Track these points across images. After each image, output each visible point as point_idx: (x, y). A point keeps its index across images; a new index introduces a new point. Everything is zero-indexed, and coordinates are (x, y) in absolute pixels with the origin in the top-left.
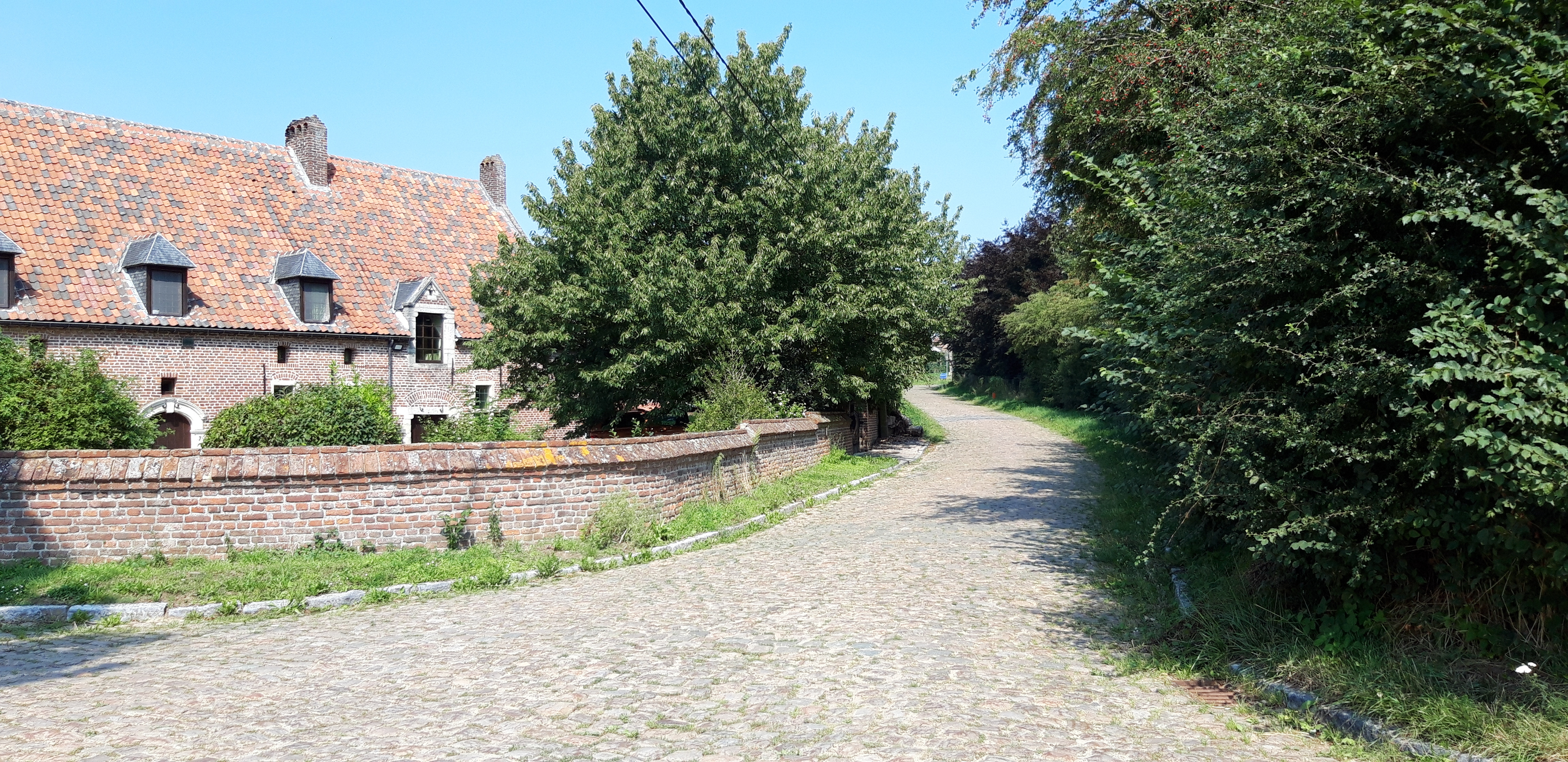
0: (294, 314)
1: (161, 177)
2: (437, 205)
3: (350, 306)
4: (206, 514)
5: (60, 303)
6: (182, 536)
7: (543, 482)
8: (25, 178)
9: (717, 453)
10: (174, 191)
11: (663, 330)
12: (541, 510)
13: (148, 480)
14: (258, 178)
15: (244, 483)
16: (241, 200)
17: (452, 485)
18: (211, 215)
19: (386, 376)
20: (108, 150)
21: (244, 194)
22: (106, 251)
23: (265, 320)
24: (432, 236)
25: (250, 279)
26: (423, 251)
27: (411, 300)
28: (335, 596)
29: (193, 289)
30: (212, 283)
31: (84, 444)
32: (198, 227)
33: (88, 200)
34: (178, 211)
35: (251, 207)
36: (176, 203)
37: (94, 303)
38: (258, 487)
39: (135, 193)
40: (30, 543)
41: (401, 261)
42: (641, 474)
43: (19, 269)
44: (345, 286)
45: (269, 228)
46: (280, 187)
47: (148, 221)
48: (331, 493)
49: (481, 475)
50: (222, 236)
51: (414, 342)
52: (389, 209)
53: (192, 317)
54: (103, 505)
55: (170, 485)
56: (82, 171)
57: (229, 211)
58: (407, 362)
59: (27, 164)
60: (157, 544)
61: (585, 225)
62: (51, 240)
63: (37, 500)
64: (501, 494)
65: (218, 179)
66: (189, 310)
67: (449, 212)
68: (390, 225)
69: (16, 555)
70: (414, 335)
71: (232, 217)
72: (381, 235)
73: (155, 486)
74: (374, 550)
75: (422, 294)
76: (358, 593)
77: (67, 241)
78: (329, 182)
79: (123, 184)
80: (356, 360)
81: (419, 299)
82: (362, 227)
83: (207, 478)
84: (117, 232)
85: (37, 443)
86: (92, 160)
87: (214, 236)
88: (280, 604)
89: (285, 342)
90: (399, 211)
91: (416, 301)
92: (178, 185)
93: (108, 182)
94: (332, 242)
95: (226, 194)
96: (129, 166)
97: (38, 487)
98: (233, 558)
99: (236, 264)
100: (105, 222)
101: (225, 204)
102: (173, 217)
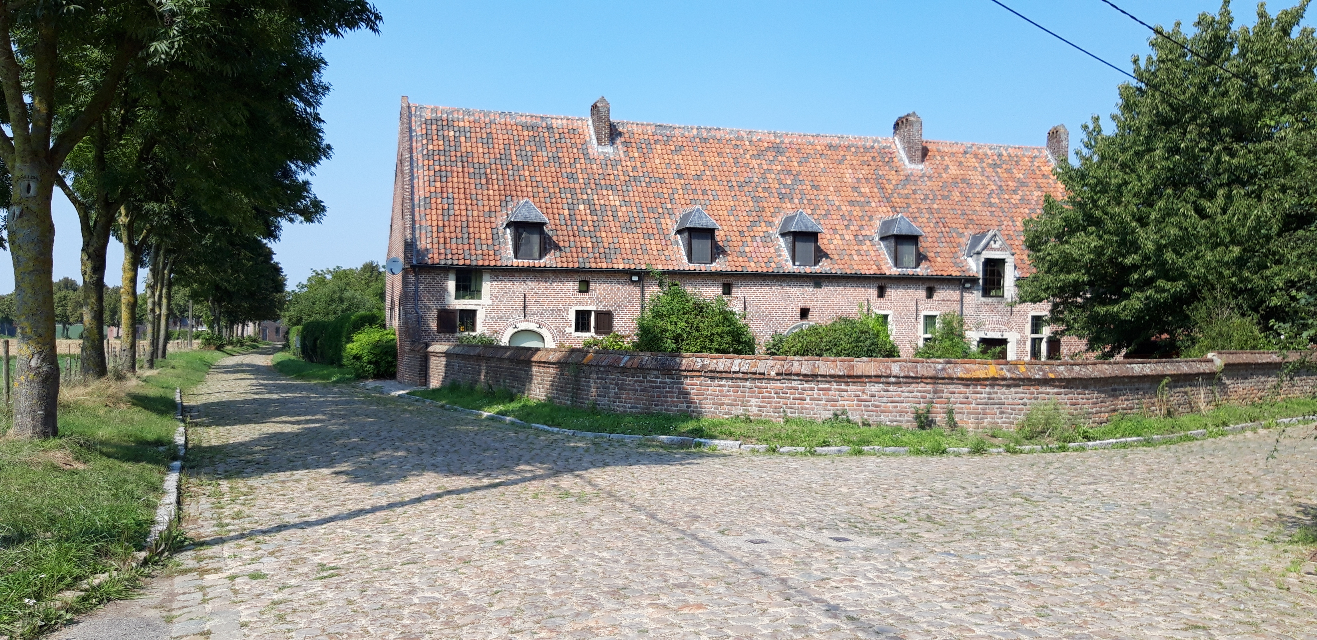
0: (890, 262)
1: (806, 169)
2: (1008, 171)
3: (932, 254)
4: (773, 395)
5: (741, 259)
6: (760, 407)
7: (988, 389)
8: (724, 178)
9: (1164, 376)
10: (814, 178)
11: (1166, 272)
12: (985, 409)
13: (743, 373)
14: (872, 163)
15: (793, 377)
16: (859, 180)
17: (921, 387)
18: (838, 194)
19: (958, 308)
20: (774, 154)
21: (861, 176)
22: (770, 224)
23: (869, 267)
24: (1002, 196)
25: (861, 238)
26: (994, 209)
27: (979, 249)
28: (833, 448)
29: (822, 247)
30: (835, 242)
31: (717, 351)
32: (828, 203)
33: (760, 190)
34: (816, 193)
35: (865, 185)
36: (816, 187)
37: (760, 259)
38: (801, 380)
39: (789, 182)
40: (685, 404)
41: (975, 218)
42: (1071, 388)
43: (718, 238)
44: (930, 239)
45: (876, 199)
46: (887, 168)
47: (796, 201)
48: (843, 387)
49: (941, 381)
50: (844, 208)
51: (981, 281)
52: (968, 177)
53: (821, 267)
54: (720, 386)
55: (754, 376)
56: (757, 170)
57: (850, 189)
58: (974, 297)
59: (725, 169)
60: (746, 410)
61: (1101, 187)
62: (737, 218)
63: (688, 381)
64: (956, 395)
65: (844, 167)
66: (819, 262)
67: (1018, 176)
68: (968, 190)
69: (678, 411)
70: (980, 275)
71: (851, 194)
72: (960, 199)
73: (746, 376)
74: (869, 425)
75: (988, 243)
76: (846, 448)
77: (746, 218)
78: (923, 161)
79: (782, 177)
80: (935, 297)
81: (985, 247)
82: (946, 194)
83: (773, 373)
84: (777, 210)
85: (694, 349)
86: (764, 162)
87: (839, 208)
88: (800, 449)
89: (883, 283)
90: (976, 178)
91: (983, 250)
92: (817, 174)
93: (773, 176)
94: (922, 206)
95: (849, 178)
96: (786, 164)
97: (688, 374)
98: (787, 421)
99: (852, 227)
100: (770, 204)
101: (848, 185)
102: (813, 197)
